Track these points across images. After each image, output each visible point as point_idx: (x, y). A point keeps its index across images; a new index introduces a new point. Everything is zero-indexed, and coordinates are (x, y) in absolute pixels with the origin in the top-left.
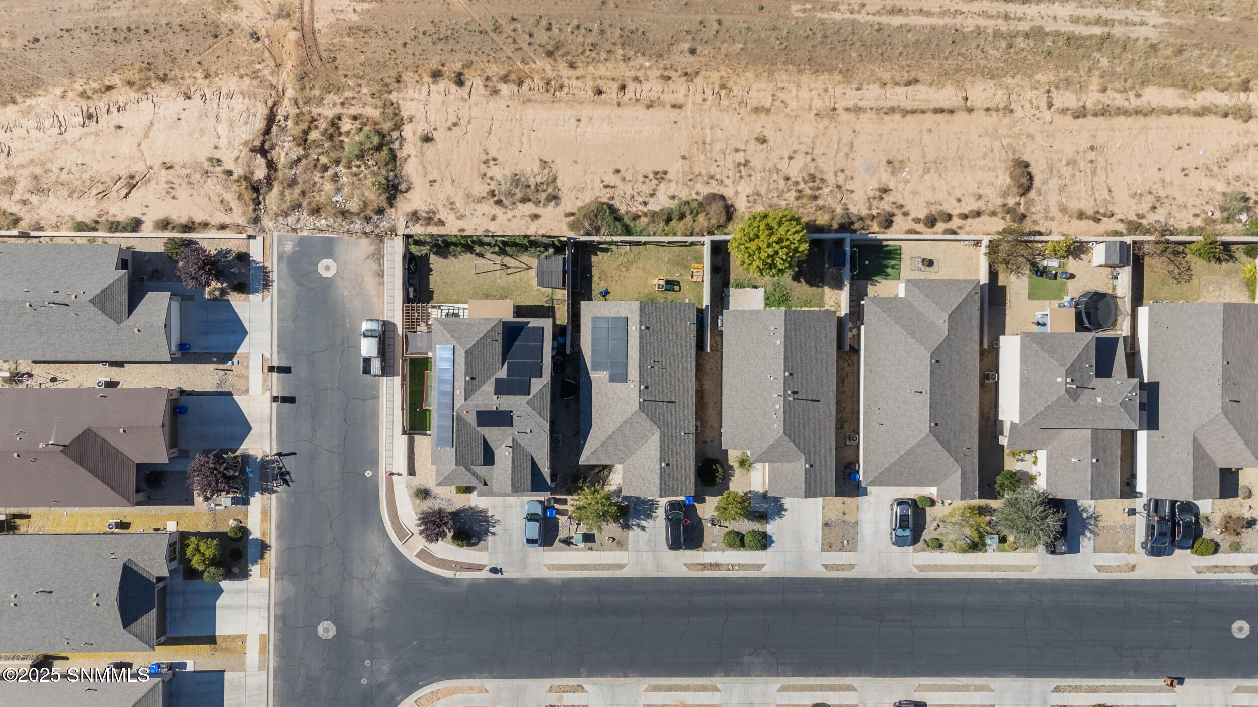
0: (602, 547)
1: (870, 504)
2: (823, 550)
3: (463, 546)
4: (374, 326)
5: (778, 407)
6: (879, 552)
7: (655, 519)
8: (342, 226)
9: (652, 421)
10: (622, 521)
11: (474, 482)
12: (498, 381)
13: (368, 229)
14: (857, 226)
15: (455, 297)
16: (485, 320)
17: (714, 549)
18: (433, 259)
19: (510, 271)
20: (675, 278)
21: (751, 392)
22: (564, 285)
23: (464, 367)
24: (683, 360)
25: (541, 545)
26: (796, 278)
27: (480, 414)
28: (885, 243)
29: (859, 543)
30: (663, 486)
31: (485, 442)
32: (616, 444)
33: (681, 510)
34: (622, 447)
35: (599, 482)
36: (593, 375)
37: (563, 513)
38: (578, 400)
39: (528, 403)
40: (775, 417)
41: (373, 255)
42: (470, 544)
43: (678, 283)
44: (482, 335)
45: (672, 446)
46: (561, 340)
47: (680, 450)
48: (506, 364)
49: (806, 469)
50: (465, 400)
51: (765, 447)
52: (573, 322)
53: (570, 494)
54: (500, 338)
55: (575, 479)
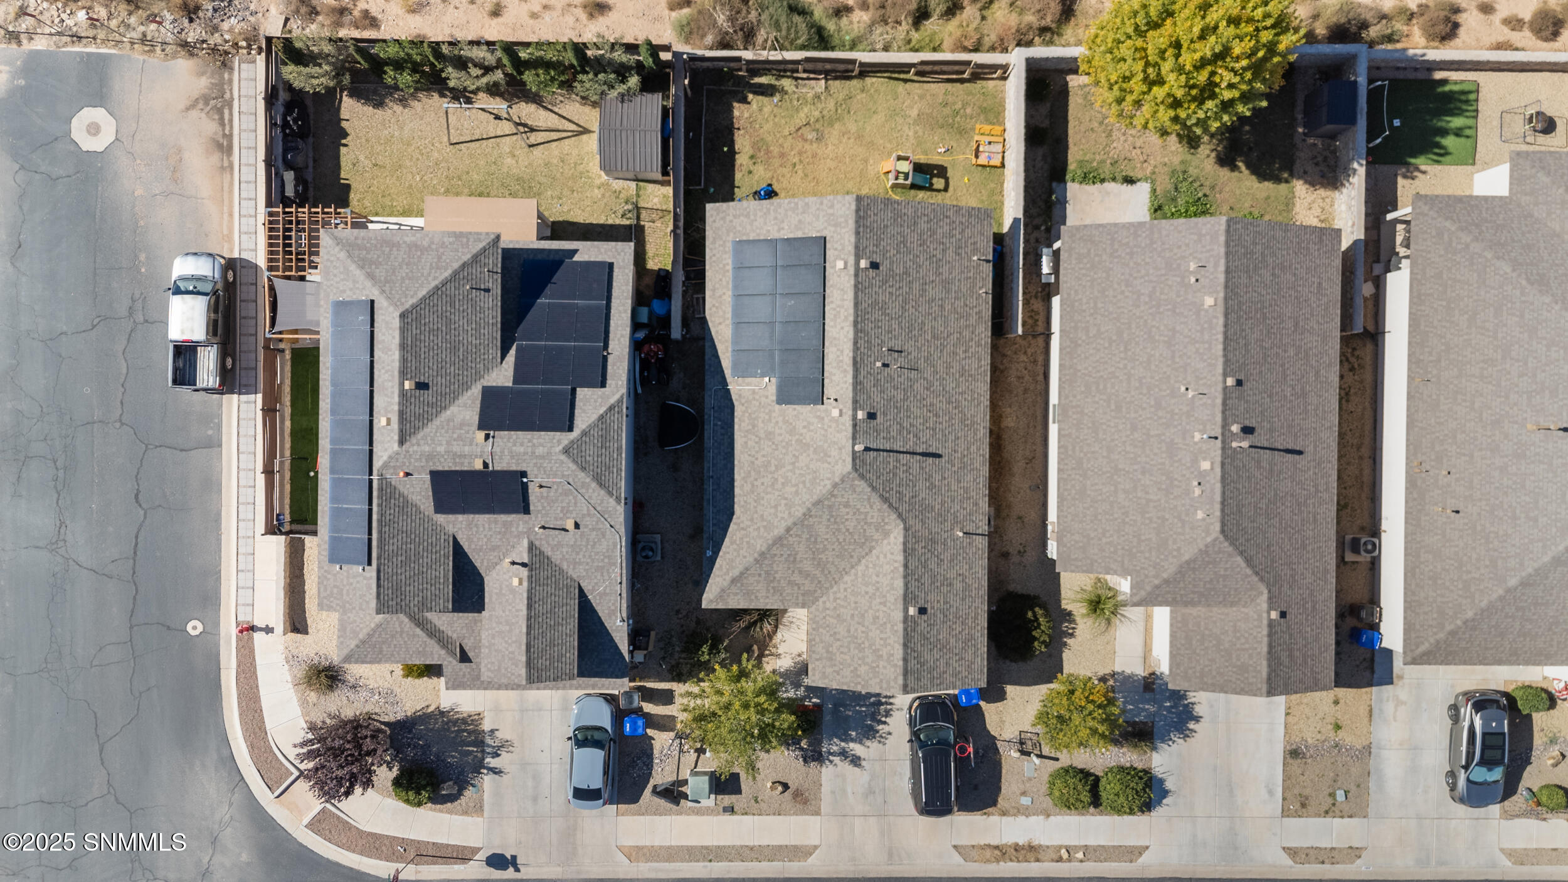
0: (757, 807)
1: (1399, 703)
2: (1285, 813)
3: (419, 804)
4: (202, 268)
5: (1205, 465)
6: (1419, 818)
7: (882, 739)
8: (128, 26)
9: (885, 500)
10: (804, 744)
11: (435, 654)
12: (490, 395)
13: (193, 33)
14: (1373, 32)
15: (402, 202)
16: (458, 236)
17: (1026, 812)
18: (350, 107)
19: (534, 138)
20: (935, 159)
21: (1134, 428)
22: (665, 173)
23: (396, 355)
24: (960, 351)
25: (610, 801)
26: (1226, 160)
27: (438, 478)
28: (1439, 75)
29: (1373, 796)
30: (913, 663)
31: (460, 556)
32: (793, 559)
33: (948, 718)
34: (807, 566)
35: (749, 650)
36: (736, 386)
37: (664, 724)
38: (699, 454)
39: (566, 451)
40: (1197, 491)
41: (206, 99)
42: (438, 799)
43: (941, 171)
44: (447, 274)
45: (932, 565)
46: (658, 306)
47: (952, 574)
48: (513, 352)
49: (1271, 624)
50: (402, 442)
51: (1170, 569)
52: (687, 263)
53: (679, 678)
54: (495, 285)
55: (692, 643)
